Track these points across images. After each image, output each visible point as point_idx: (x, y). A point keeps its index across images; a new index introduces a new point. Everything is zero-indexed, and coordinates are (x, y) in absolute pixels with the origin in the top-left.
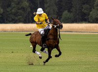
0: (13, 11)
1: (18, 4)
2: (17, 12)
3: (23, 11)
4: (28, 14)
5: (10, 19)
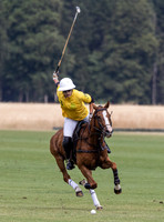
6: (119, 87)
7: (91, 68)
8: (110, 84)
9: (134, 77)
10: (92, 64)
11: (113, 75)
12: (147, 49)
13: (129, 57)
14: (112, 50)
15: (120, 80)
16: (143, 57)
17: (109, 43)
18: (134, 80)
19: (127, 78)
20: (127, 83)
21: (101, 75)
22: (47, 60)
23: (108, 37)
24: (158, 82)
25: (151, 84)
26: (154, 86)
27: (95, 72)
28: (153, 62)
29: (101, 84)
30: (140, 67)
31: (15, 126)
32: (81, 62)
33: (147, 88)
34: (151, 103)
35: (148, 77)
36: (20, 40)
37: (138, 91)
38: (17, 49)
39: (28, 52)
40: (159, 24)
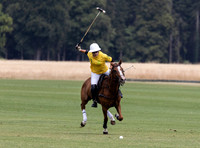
0: (139, 33)
1: (152, 17)
2: (149, 38)
4: (173, 42)
5: (133, 53)
6: (146, 51)
7: (127, 38)
8: (140, 48)
9: (157, 44)
10: (128, 35)
11: (142, 42)
12: (165, 25)
13: (153, 30)
14: (142, 26)
15: (147, 46)
16: (163, 30)
17: (140, 20)
18: (157, 46)
19: (152, 44)
20: (152, 48)
21: (134, 42)
22: (97, 32)
23: (139, 16)
24: (173, 47)
25: (168, 49)
26: (171, 50)
27: (130, 41)
28: (170, 33)
29: (134, 49)
30: (161, 37)
31: (74, 77)
32: (120, 34)
33: (166, 51)
34: (168, 62)
35: (166, 44)
36: (78, 18)
37: (160, 54)
38: (76, 25)
39: (83, 26)
40: (174, 7)
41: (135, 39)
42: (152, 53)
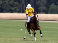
0: (11, 2)
2: (14, 4)
3: (18, 3)
4: (23, 5)
5: (8, 10)
6: (13, 9)
7: (6, 4)
8: (11, 8)
9: (17, 6)
11: (12, 6)
19: (15, 6)
20: (15, 8)
21: (9, 6)
25: (21, 8)
28: (21, 2)
29: (9, 8)
33: (20, 9)
34: (21, 13)
35: (20, 6)
37: (18, 10)
41: (9, 5)
42: (15, 9)
